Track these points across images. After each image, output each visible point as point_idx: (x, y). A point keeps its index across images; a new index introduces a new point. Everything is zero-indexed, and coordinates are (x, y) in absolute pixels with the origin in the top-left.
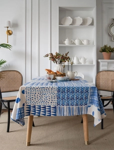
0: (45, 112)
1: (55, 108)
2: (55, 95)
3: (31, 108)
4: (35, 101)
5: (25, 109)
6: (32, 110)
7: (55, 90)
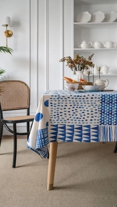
0: (81, 136)
1: (97, 128)
2: (97, 108)
3: (59, 129)
4: (66, 119)
5: (50, 131)
6: (59, 133)
7: (97, 99)
